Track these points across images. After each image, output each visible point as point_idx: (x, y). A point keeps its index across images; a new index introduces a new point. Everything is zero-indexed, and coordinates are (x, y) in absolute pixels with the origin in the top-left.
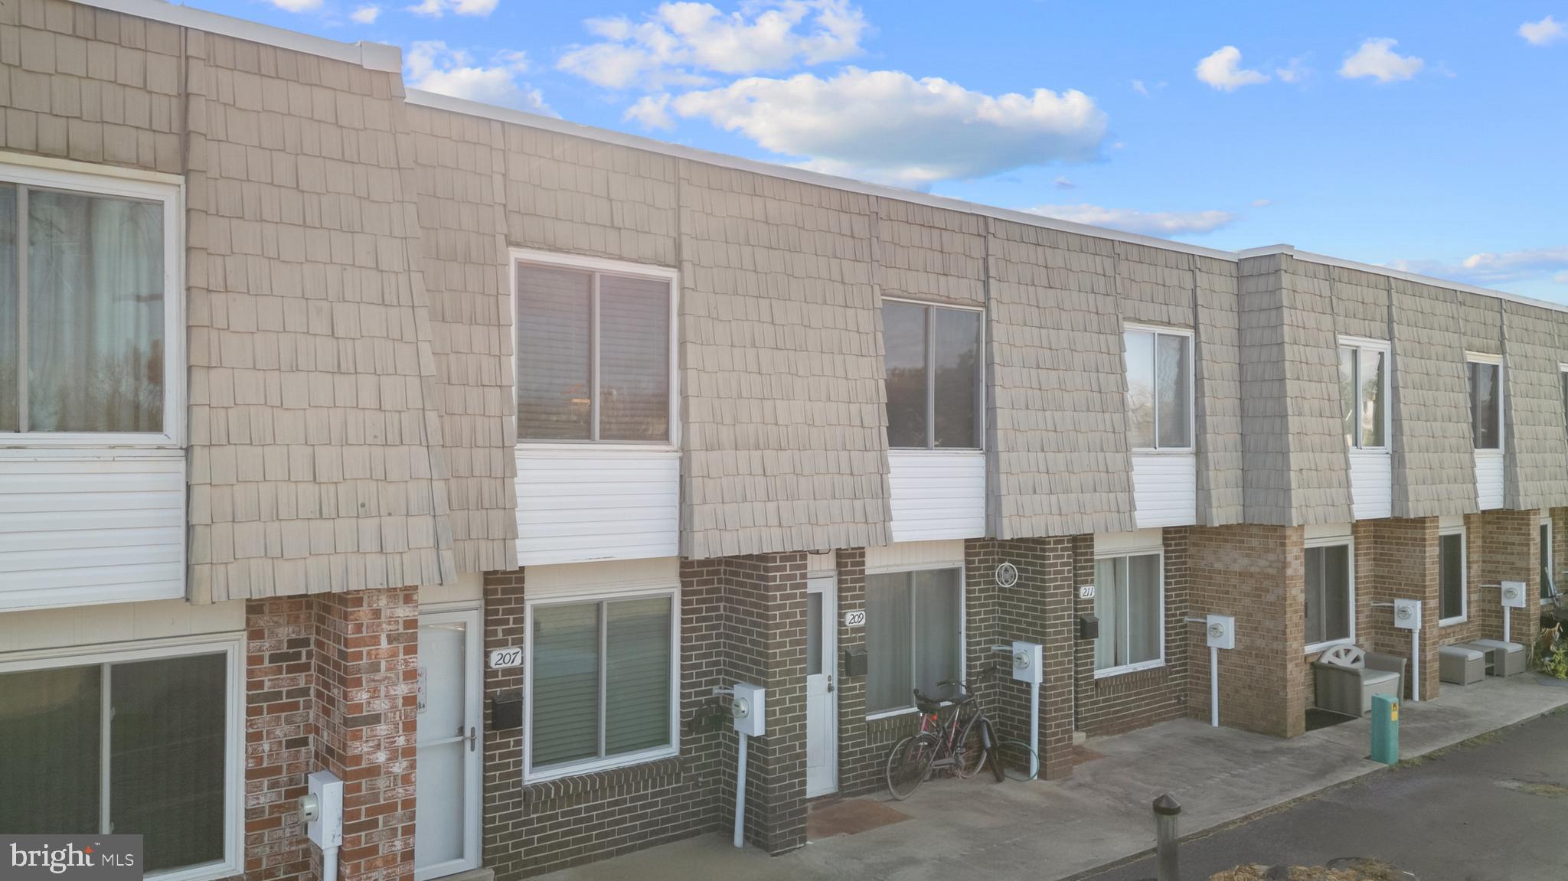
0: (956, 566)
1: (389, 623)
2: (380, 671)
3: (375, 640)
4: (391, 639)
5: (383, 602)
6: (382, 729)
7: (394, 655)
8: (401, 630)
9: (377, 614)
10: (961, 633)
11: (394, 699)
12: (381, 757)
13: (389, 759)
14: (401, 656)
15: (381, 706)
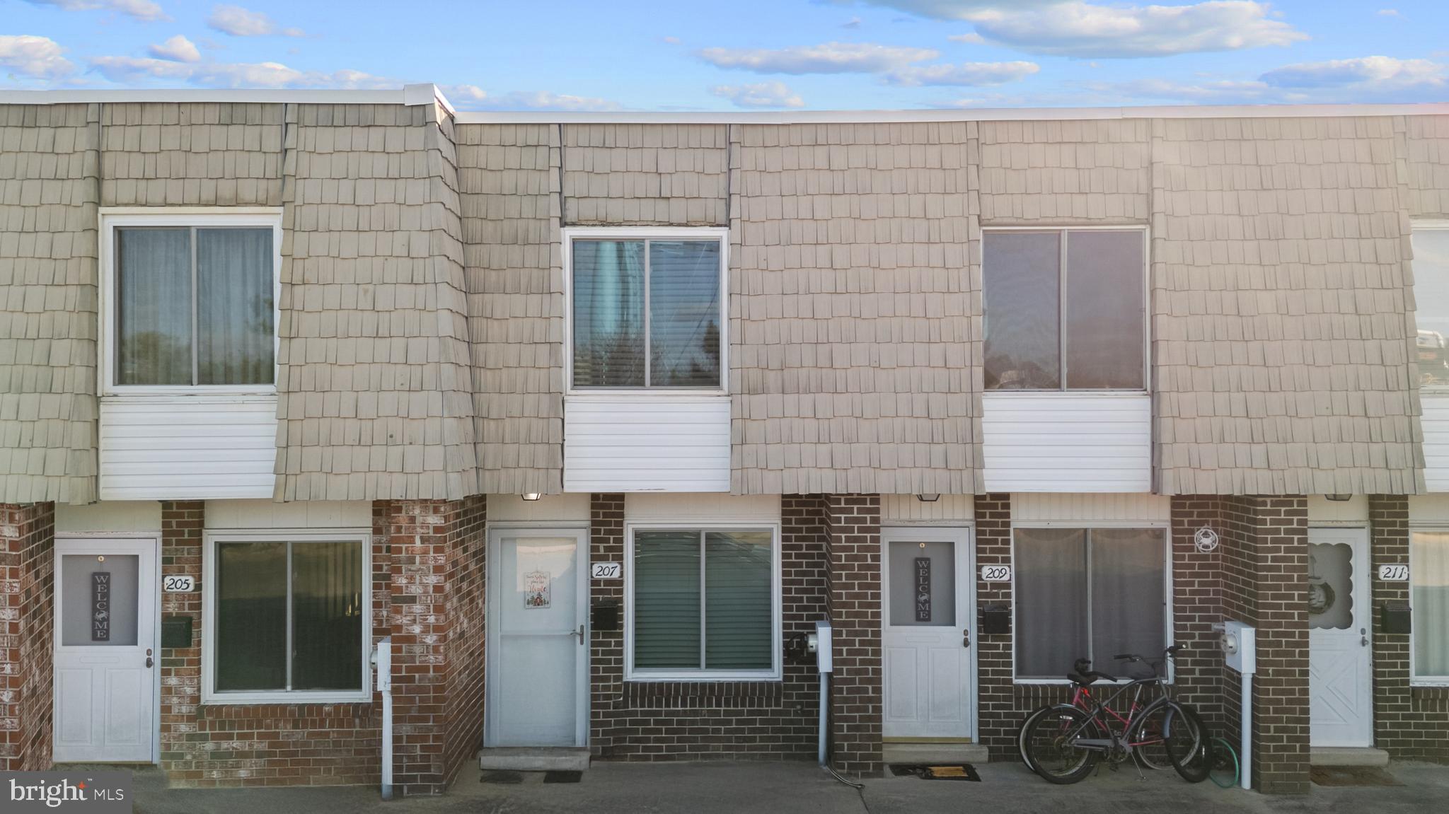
0: (1157, 525)
1: (422, 528)
2: (415, 563)
3: (413, 541)
4: (423, 540)
5: (417, 511)
6: (417, 608)
7: (426, 552)
8: (431, 534)
9: (413, 519)
10: (1165, 604)
11: (425, 586)
12: (417, 629)
13: (422, 632)
14: (432, 554)
15: (416, 590)
